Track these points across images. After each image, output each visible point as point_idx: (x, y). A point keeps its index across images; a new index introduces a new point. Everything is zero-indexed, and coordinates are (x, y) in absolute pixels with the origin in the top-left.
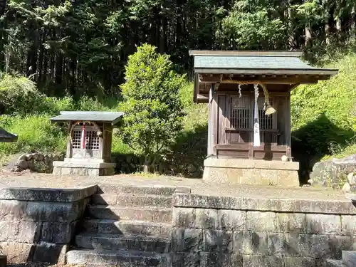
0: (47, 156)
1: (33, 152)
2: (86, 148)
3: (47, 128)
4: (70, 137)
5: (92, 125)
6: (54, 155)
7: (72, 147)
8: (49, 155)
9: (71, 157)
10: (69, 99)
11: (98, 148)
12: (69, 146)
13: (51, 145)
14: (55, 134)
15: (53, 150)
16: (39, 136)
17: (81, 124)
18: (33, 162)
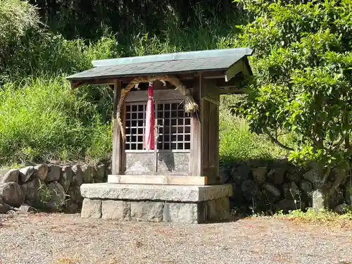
0: (68, 169)
1: (38, 159)
2: (160, 147)
3: (66, 106)
4: (117, 121)
5: (170, 86)
6: (84, 167)
7: (124, 147)
8: (74, 168)
9: (122, 171)
10: (110, 41)
11: (188, 146)
12: (116, 145)
13: (78, 144)
14: (86, 119)
15: (83, 153)
16: (52, 123)
17: (144, 87)
18: (37, 185)
